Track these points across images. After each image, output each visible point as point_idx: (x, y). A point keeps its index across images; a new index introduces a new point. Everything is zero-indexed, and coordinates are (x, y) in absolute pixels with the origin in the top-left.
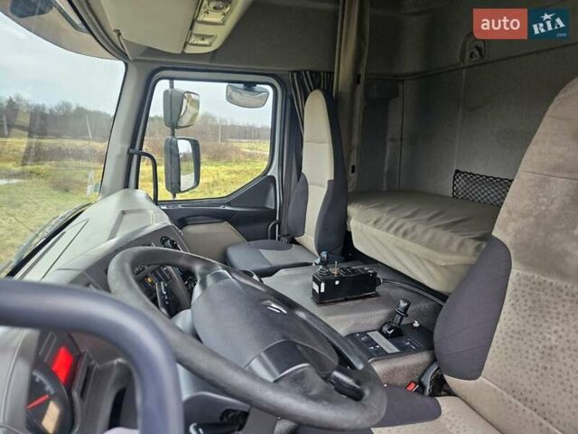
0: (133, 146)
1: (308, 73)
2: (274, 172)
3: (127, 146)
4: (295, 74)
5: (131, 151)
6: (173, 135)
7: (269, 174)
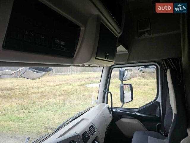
0: (105, 89)
1: (170, 59)
2: (159, 100)
3: (103, 89)
4: (164, 61)
5: (105, 91)
6: (122, 83)
7: (157, 101)
